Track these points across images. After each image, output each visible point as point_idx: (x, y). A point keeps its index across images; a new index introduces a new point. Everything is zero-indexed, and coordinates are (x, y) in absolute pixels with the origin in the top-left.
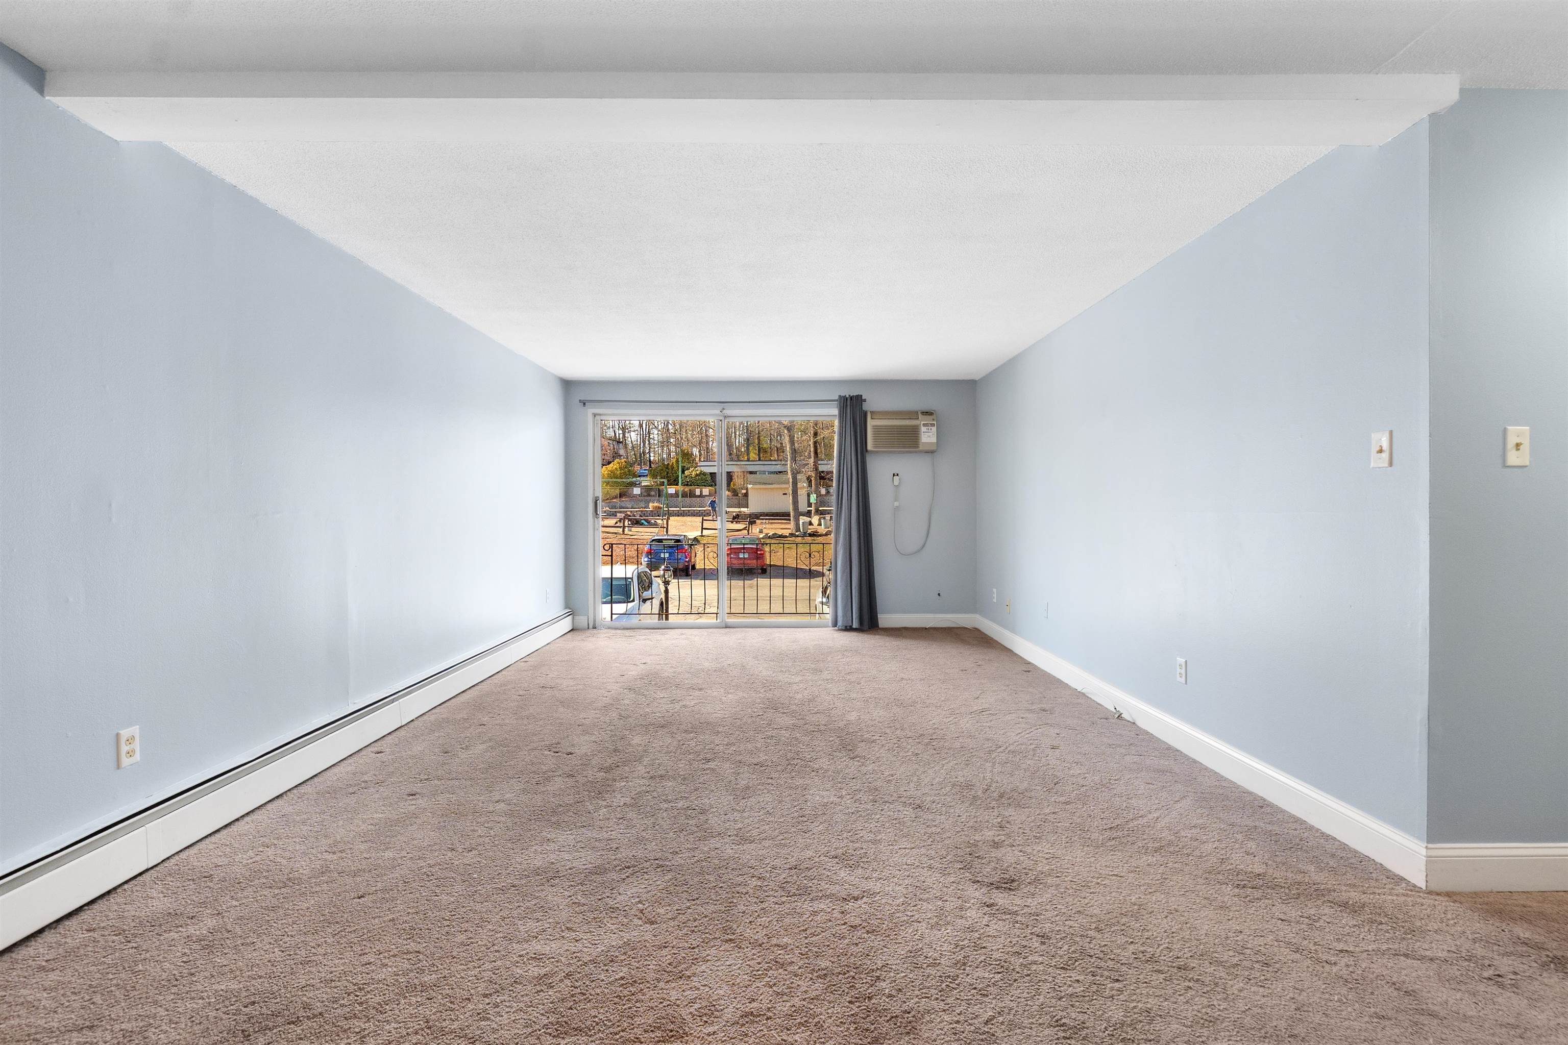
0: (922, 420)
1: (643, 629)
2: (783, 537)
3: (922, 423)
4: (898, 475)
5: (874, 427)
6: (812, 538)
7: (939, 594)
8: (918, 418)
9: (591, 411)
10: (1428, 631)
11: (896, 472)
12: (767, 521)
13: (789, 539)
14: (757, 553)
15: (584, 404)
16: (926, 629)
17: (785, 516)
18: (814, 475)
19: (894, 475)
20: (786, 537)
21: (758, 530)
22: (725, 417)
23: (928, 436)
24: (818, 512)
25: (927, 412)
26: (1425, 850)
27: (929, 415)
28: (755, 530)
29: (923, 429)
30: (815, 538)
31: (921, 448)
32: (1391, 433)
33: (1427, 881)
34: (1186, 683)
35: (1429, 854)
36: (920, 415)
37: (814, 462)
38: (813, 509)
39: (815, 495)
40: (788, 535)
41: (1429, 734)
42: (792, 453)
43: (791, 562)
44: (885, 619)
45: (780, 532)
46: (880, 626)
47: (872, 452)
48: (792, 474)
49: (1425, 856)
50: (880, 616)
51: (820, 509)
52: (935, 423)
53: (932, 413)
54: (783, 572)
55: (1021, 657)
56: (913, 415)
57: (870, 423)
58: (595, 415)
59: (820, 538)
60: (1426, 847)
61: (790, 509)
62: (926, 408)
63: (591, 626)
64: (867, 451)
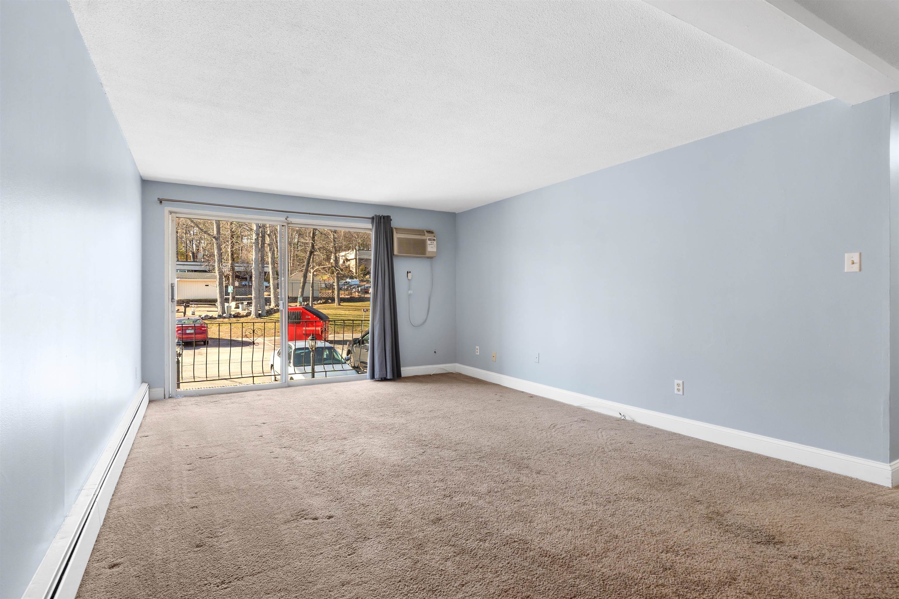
0: (427, 237)
1: (217, 394)
2: (213, 319)
3: (428, 238)
4: (410, 272)
5: (399, 239)
6: (236, 319)
7: (435, 352)
8: (425, 235)
9: (167, 208)
10: (889, 355)
11: (409, 271)
12: (196, 305)
13: (218, 320)
14: (201, 330)
15: (161, 202)
16: (430, 375)
17: (211, 302)
18: (231, 274)
19: (408, 273)
20: (215, 318)
21: (191, 313)
22: (288, 223)
23: (431, 247)
24: (234, 299)
25: (429, 231)
26: (890, 467)
27: (431, 233)
28: (189, 311)
29: (429, 242)
30: (239, 319)
31: (428, 255)
32: (860, 254)
33: (892, 483)
34: (683, 395)
35: (893, 468)
36: (426, 233)
37: (232, 264)
38: (230, 297)
39: (232, 287)
40: (217, 316)
41: (890, 408)
42: (219, 257)
43: (225, 336)
44: (406, 371)
45: (210, 314)
46: (402, 376)
47: (397, 256)
48: (219, 272)
49: (890, 471)
50: (402, 369)
51: (236, 297)
52: (435, 238)
53: (432, 232)
54: (219, 343)
55: (511, 389)
56: (421, 232)
57: (396, 236)
58: (171, 213)
59: (242, 318)
60: (890, 466)
61: (218, 297)
62: (428, 229)
63: (167, 396)
64: (393, 254)
